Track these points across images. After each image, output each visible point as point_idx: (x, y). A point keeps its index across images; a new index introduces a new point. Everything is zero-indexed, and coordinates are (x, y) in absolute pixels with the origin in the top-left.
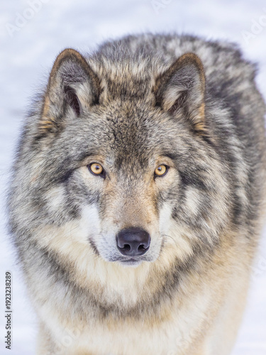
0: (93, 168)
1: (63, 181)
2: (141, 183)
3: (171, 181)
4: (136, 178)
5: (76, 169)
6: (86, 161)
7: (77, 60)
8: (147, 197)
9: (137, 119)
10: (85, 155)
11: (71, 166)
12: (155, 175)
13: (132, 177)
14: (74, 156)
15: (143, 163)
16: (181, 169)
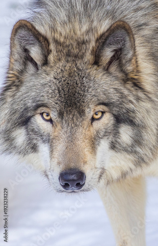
0: (45, 115)
1: (24, 125)
2: (81, 129)
3: (106, 122)
4: (76, 125)
5: (33, 116)
6: (39, 111)
7: (28, 29)
8: (85, 140)
9: (77, 78)
10: (38, 107)
11: (29, 114)
12: (93, 119)
13: (73, 125)
14: (30, 107)
15: (82, 113)
16: (114, 112)
